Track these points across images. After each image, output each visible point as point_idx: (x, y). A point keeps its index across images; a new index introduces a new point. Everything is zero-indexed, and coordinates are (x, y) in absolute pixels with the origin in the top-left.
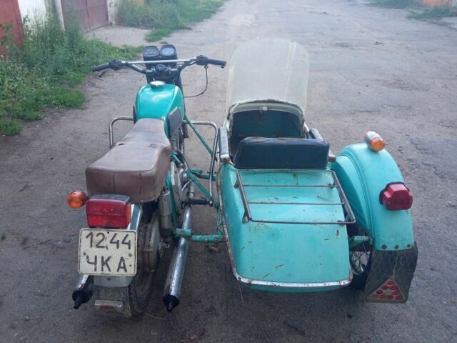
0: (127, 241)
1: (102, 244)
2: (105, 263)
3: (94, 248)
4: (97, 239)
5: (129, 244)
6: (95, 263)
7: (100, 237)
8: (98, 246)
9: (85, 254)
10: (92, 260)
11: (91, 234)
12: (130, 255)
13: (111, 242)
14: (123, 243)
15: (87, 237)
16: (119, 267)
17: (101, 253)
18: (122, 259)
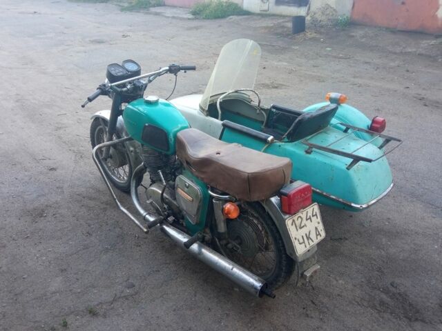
0: (314, 214)
1: (302, 225)
2: (308, 238)
3: (300, 231)
4: (298, 223)
5: (316, 215)
6: (304, 242)
7: (300, 219)
8: (301, 228)
9: (295, 239)
10: (301, 241)
11: (294, 221)
12: (319, 223)
13: (307, 220)
14: (313, 216)
15: (292, 225)
16: (317, 235)
17: (303, 232)
18: (316, 228)
